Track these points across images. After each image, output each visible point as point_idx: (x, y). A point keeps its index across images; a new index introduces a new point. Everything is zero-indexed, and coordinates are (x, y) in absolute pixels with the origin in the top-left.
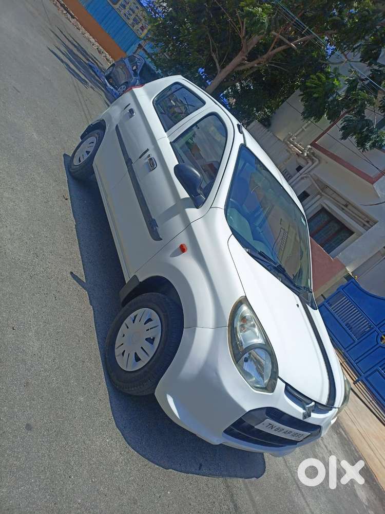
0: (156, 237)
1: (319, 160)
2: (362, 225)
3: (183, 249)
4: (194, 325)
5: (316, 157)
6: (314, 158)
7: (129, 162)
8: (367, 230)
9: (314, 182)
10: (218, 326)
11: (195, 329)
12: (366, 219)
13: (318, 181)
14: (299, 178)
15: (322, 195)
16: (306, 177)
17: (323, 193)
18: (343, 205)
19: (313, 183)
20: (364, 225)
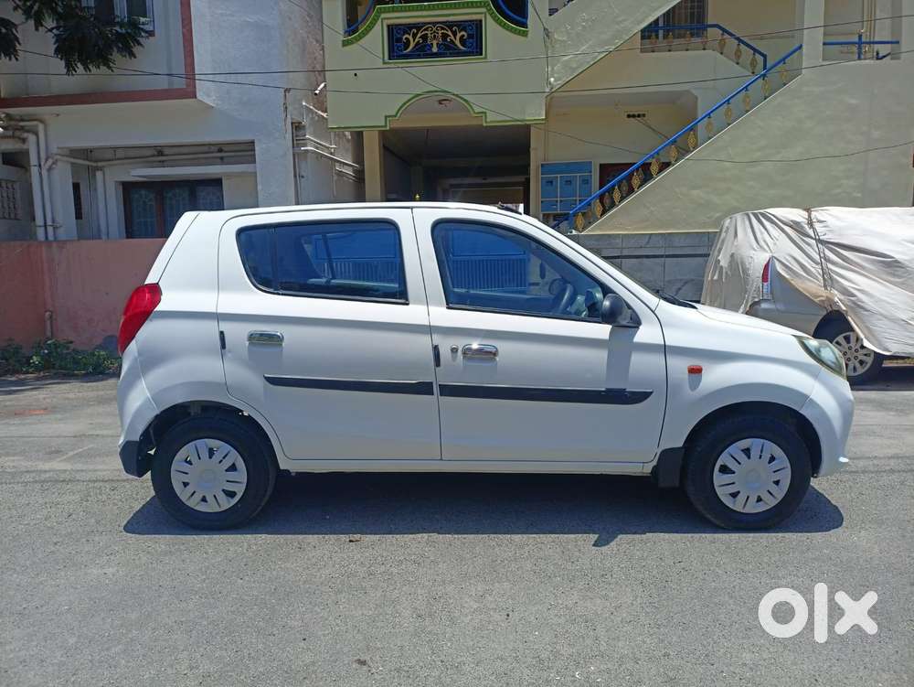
0: (640, 397)
1: (41, 121)
2: (219, 160)
3: (695, 371)
4: (804, 398)
5: (23, 120)
6: (22, 124)
7: (424, 388)
8: (254, 162)
9: (73, 160)
10: (815, 376)
11: (811, 400)
12: (216, 149)
13: (74, 153)
14: (44, 173)
15: (101, 169)
16: (53, 163)
17: (100, 164)
18: (153, 156)
19: (72, 164)
20: (222, 158)
